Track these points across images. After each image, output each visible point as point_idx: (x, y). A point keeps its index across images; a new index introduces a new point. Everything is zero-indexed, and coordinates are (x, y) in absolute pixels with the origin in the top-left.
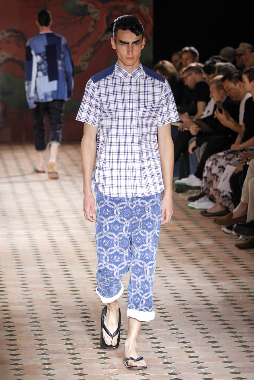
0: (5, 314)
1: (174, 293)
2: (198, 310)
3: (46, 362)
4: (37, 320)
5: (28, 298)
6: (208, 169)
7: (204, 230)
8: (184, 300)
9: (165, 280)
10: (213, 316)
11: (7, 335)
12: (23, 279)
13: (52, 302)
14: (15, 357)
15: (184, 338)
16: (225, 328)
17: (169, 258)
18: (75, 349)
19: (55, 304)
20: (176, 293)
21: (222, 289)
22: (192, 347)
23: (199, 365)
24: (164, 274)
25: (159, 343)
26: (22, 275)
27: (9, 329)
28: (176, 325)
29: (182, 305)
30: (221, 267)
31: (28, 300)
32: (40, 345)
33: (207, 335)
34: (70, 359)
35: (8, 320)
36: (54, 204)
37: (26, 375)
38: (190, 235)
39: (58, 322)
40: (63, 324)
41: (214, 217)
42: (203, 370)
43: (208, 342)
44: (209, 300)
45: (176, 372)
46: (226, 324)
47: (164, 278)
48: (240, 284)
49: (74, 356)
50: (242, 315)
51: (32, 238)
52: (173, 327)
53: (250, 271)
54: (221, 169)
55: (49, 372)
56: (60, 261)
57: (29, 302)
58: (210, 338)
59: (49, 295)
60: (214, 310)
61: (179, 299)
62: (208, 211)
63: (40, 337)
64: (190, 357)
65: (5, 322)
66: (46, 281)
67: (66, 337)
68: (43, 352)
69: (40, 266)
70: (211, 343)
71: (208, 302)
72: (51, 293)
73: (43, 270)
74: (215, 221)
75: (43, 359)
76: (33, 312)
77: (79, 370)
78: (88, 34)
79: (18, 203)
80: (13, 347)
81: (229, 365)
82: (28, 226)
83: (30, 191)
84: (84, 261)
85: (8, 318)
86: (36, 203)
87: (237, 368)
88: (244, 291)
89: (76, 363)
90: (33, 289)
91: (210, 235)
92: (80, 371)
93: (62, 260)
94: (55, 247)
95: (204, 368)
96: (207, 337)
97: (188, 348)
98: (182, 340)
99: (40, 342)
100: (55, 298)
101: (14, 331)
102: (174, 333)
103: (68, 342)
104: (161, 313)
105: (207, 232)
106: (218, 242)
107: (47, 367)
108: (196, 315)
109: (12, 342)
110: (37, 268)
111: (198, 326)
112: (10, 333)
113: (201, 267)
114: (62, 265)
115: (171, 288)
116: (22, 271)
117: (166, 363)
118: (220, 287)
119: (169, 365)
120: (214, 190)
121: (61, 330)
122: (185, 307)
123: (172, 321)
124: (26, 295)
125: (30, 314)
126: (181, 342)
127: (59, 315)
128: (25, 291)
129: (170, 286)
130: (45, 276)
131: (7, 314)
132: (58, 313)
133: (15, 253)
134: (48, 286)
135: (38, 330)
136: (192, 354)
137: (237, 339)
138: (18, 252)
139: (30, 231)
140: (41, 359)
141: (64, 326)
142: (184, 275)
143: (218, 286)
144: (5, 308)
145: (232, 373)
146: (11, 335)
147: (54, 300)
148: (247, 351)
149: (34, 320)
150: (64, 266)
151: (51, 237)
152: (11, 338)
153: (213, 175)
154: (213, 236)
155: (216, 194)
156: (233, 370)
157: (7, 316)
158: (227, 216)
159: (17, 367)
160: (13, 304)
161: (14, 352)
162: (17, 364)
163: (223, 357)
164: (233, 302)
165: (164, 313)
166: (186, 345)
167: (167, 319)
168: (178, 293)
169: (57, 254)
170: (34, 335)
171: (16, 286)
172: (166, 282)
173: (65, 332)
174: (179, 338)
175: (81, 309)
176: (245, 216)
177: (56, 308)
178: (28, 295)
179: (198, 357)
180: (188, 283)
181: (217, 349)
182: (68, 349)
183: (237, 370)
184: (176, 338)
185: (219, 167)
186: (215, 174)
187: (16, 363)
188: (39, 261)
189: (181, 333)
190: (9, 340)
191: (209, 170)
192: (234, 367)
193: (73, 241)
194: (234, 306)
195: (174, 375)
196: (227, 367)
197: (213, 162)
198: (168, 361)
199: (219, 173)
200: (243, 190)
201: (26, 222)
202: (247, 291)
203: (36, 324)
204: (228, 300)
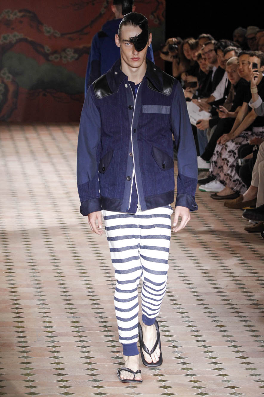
0: (13, 296)
1: (182, 277)
2: (207, 294)
3: (53, 344)
4: (44, 302)
5: (36, 280)
6: (218, 153)
7: (214, 213)
8: (192, 284)
9: (174, 263)
10: (221, 300)
11: (15, 317)
12: (31, 261)
13: (60, 284)
14: (22, 339)
15: (191, 321)
16: (233, 312)
17: (179, 241)
18: (82, 332)
19: (63, 286)
20: (184, 277)
21: (231, 273)
22: (199, 331)
23: (206, 349)
24: (173, 257)
25: (167, 326)
26: (30, 256)
27: (17, 311)
28: (184, 308)
29: (190, 288)
30: (230, 251)
31: (37, 282)
32: (47, 327)
33: (215, 319)
34: (77, 341)
35: (15, 302)
36: (64, 185)
37: (32, 358)
38: (200, 218)
39: (66, 304)
40: (71, 306)
41: (224, 201)
42: (210, 355)
43: (216, 326)
44: (217, 284)
45: (183, 356)
46: (234, 308)
47: (173, 261)
48: (249, 268)
49: (81, 339)
50: (250, 300)
51: (42, 220)
52: (181, 311)
53: (259, 255)
54: (231, 153)
55: (56, 354)
56: (69, 243)
57: (37, 284)
58: (217, 322)
59: (57, 276)
60: (222, 294)
61: (187, 282)
62: (218, 194)
63: (47, 320)
64: (198, 341)
65: (13, 304)
66: (55, 263)
67: (74, 320)
68: (50, 334)
69: (49, 247)
70: (219, 327)
71: (217, 286)
72: (59, 275)
73: (52, 251)
74: (225, 205)
75: (50, 341)
76: (42, 294)
77: (86, 353)
78: (101, 15)
79: (28, 184)
80: (20, 330)
81: (237, 349)
82: (38, 207)
83: (41, 172)
84: (92, 243)
85: (16, 300)
86: (46, 184)
87: (245, 352)
88: (253, 275)
89: (83, 346)
90: (42, 271)
91: (220, 218)
92: (86, 355)
93: (71, 242)
94: (65, 229)
95: (211, 352)
96: (215, 321)
97: (196, 332)
98: (190, 324)
99: (48, 325)
100: (63, 280)
101: (21, 313)
102: (181, 317)
103: (76, 324)
104: (169, 296)
105: (217, 215)
106: (227, 225)
107: (54, 349)
108: (204, 299)
109: (20, 324)
110: (45, 250)
111: (206, 309)
112: (18, 315)
113: (210, 251)
114: (71, 247)
115: (180, 271)
116: (30, 253)
117: (174, 346)
118: (229, 271)
119: (176, 349)
120: (225, 175)
121: (68, 313)
122: (193, 290)
123: (180, 304)
124: (34, 276)
125: (38, 296)
126: (189, 326)
127: (67, 298)
128: (34, 273)
129: (179, 269)
130: (54, 258)
131: (15, 296)
132: (65, 296)
133: (24, 235)
134: (57, 268)
135: (46, 313)
136: (199, 338)
137: (245, 324)
138: (27, 233)
139: (40, 212)
140: (49, 341)
141: (72, 309)
142: (193, 258)
143: (227, 270)
144: (13, 290)
145: (239, 357)
146: (19, 317)
147: (62, 282)
148: (255, 336)
149: (42, 302)
150: (73, 247)
151: (61, 219)
152: (19, 320)
153: (223, 159)
154: (223, 220)
155: (227, 179)
156: (240, 355)
157: (15, 298)
158: (237, 199)
159: (24, 349)
160: (21, 285)
161: (21, 334)
162: (24, 347)
163: (230, 341)
164: (241, 286)
165: (172, 296)
166: (193, 329)
167: (175, 302)
168: (186, 277)
169: (66, 236)
170: (42, 317)
171: (24, 268)
172: (175, 265)
173: (72, 315)
174: (186, 322)
175: (89, 291)
176: (255, 200)
177: (64, 290)
178: (37, 276)
179: (206, 341)
180: (196, 266)
181: (225, 334)
182: (76, 332)
183: (244, 355)
184: (184, 321)
185: (229, 152)
186: (226, 159)
187: (23, 345)
188: (48, 243)
189: (189, 317)
190: (17, 322)
191: (219, 155)
192: (241, 351)
193: (82, 222)
194: (242, 290)
195: (181, 359)
196: (234, 352)
197: (223, 147)
198: (175, 345)
199: (229, 157)
200: (253, 174)
201: (36, 204)
202: (256, 275)
203: (43, 306)
204: (237, 284)
